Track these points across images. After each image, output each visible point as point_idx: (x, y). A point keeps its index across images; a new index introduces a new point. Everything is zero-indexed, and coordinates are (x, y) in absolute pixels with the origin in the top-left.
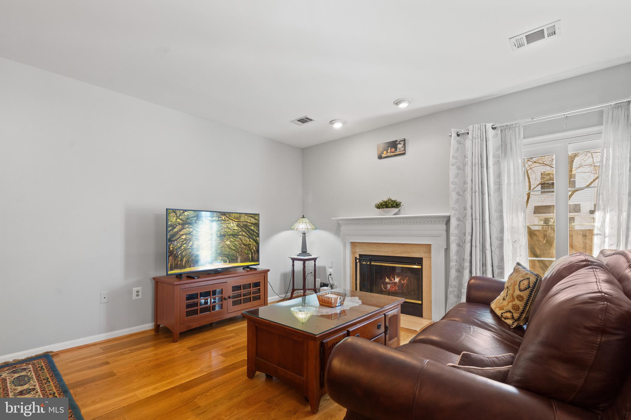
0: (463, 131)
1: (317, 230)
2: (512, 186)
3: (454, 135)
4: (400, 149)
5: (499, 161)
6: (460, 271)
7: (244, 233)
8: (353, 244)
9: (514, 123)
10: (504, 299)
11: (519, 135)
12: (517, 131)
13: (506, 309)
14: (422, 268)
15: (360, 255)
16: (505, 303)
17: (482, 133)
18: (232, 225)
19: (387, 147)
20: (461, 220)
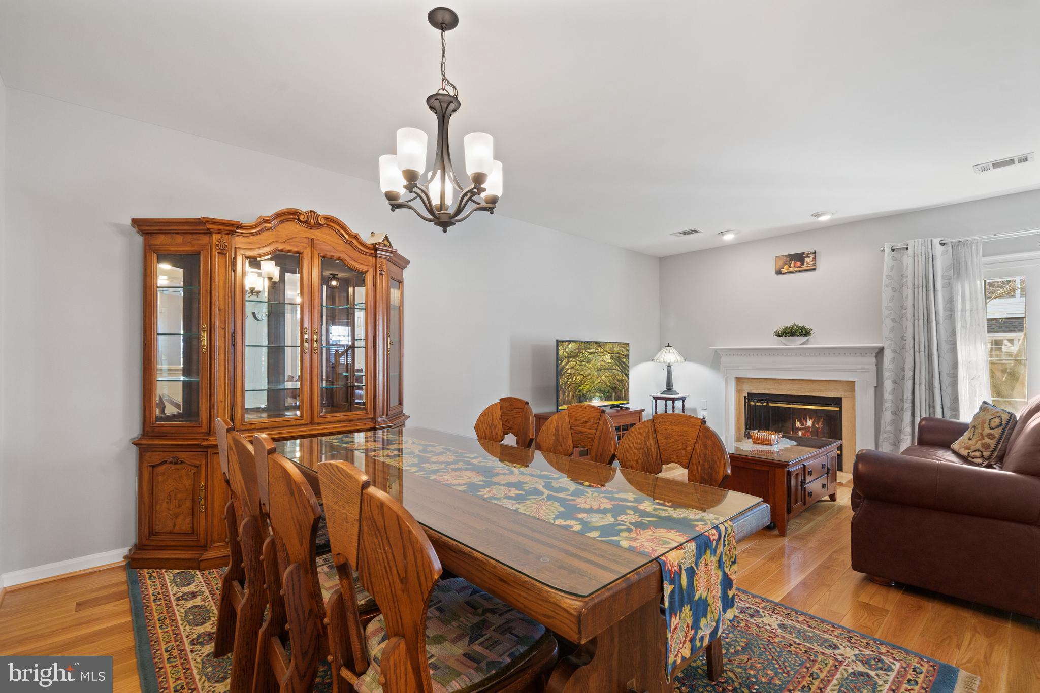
0: (899, 246)
1: (686, 362)
2: (968, 313)
3: (888, 250)
4: (808, 264)
5: (949, 283)
6: (897, 413)
7: (617, 367)
8: (739, 380)
9: (969, 238)
10: (970, 439)
11: (977, 253)
12: (974, 248)
13: (973, 448)
14: (841, 411)
15: (748, 393)
16: (971, 442)
17: (926, 250)
18: (607, 357)
19: (790, 260)
20: (899, 351)
